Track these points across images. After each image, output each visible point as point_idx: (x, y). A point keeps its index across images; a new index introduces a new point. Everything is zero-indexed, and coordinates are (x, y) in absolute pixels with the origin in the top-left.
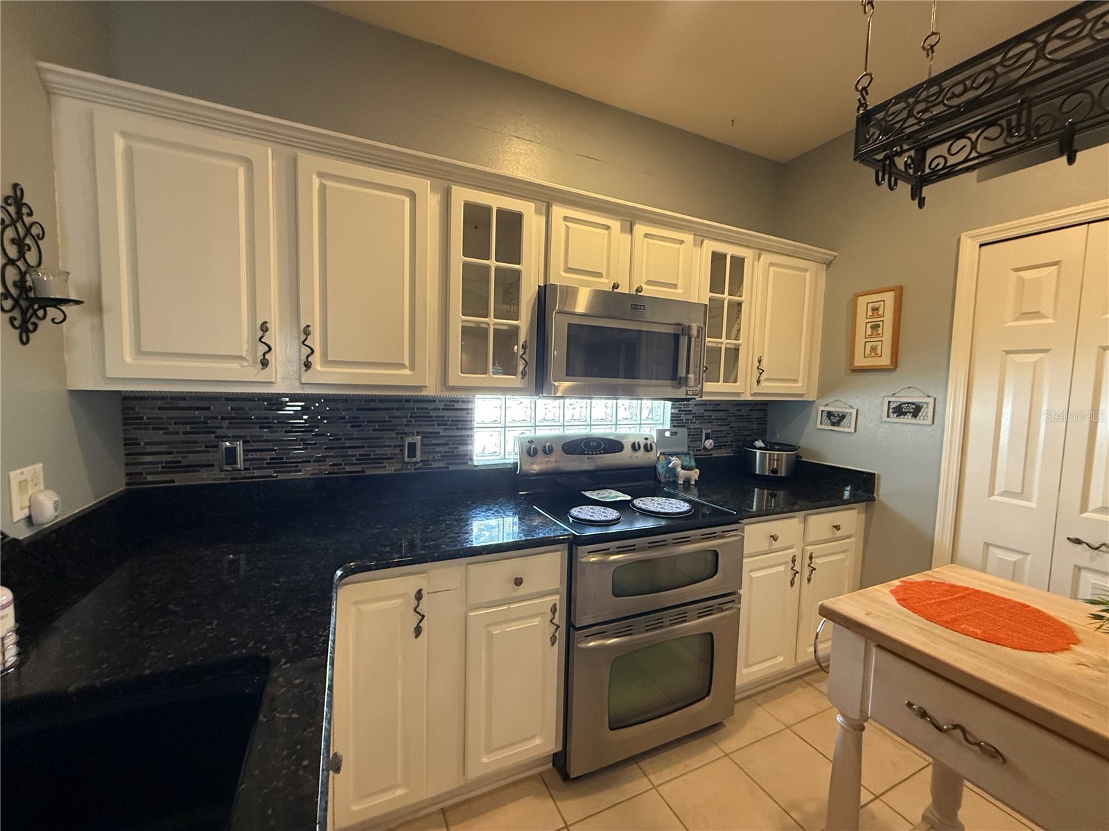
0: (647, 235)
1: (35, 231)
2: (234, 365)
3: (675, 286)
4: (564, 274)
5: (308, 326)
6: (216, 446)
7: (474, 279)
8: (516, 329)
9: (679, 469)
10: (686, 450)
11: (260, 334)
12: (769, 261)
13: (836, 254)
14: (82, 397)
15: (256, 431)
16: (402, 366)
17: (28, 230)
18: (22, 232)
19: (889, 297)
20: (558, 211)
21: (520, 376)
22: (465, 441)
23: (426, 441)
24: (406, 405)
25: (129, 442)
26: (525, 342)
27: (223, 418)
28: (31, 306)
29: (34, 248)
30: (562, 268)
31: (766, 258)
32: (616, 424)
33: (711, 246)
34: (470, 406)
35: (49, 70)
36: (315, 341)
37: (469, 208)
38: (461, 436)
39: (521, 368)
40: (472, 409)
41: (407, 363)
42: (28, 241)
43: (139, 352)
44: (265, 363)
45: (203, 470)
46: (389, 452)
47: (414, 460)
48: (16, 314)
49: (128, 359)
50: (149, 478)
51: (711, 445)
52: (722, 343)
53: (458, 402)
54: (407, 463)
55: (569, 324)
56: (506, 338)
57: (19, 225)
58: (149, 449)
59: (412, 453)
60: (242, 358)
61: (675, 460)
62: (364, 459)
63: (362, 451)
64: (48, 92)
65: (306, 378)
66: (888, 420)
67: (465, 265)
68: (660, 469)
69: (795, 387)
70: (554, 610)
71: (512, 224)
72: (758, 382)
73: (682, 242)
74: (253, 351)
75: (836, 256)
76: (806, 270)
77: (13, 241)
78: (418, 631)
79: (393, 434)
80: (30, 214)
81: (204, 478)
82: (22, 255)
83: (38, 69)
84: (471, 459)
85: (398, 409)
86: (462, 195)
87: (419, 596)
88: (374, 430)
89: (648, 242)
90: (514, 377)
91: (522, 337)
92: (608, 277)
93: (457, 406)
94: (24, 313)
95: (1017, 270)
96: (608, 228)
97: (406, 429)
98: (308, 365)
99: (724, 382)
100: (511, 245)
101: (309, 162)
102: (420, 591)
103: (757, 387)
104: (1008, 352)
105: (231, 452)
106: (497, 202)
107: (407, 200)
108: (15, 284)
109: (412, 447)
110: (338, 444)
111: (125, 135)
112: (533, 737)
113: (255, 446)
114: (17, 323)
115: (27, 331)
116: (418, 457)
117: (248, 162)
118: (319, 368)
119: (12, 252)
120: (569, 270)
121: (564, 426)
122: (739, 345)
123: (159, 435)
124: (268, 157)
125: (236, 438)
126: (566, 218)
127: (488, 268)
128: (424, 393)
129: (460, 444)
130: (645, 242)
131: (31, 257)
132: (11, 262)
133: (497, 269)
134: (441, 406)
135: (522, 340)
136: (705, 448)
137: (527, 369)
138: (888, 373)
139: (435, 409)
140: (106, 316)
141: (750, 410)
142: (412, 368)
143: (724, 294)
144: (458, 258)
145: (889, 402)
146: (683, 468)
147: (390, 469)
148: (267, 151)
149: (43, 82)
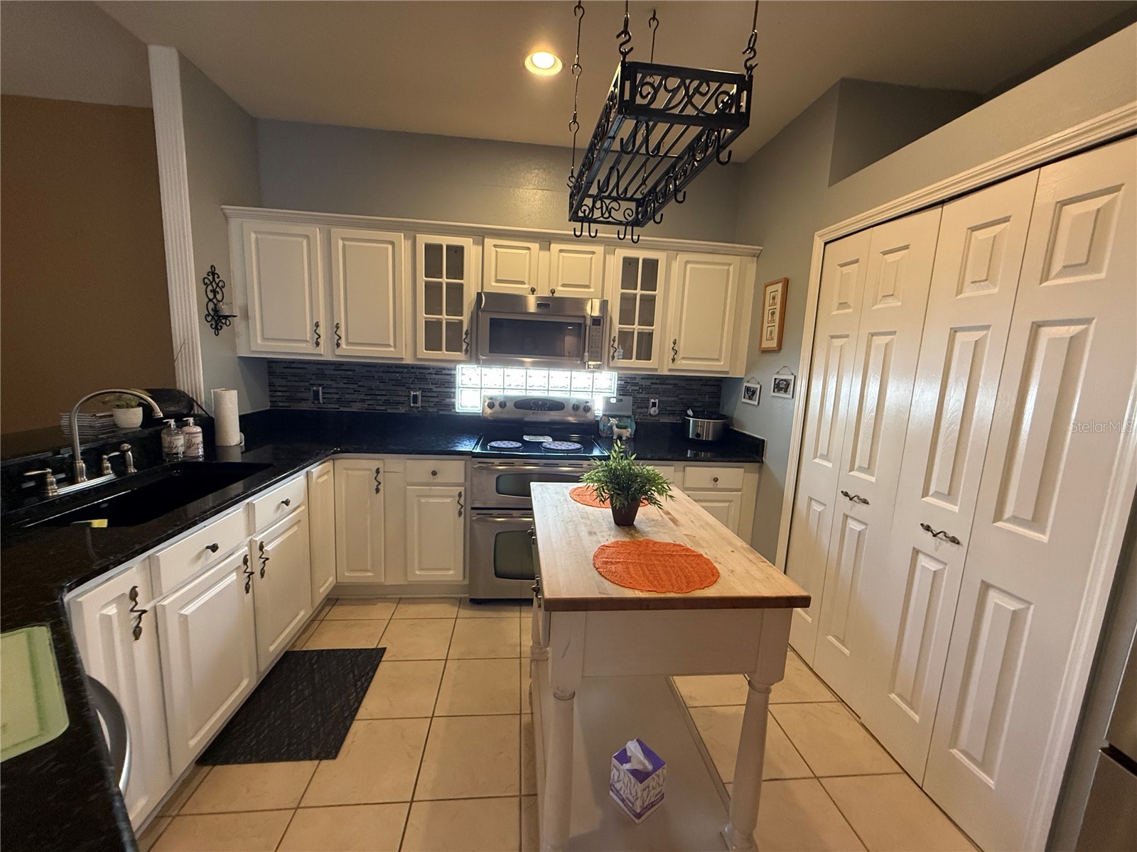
0: (561, 251)
1: (221, 284)
2: (304, 345)
3: (588, 287)
4: (494, 284)
5: (338, 324)
6: (310, 389)
7: (432, 291)
8: (461, 322)
9: (614, 427)
10: (630, 413)
11: (315, 328)
12: (685, 260)
13: (761, 248)
14: (244, 360)
15: (329, 382)
16: (389, 346)
17: (217, 285)
18: (215, 285)
19: (779, 287)
20: (489, 242)
21: (464, 352)
22: (452, 396)
23: (424, 394)
24: (412, 370)
25: (271, 385)
26: (467, 330)
27: (313, 374)
28: (219, 318)
29: (220, 292)
30: (493, 278)
31: (682, 257)
32: (570, 391)
33: (622, 253)
34: (453, 372)
35: (227, 209)
36: (342, 332)
37: (429, 248)
38: (448, 392)
39: (464, 347)
40: (454, 375)
41: (392, 344)
42: (218, 289)
43: (264, 339)
44: (318, 344)
45: (303, 402)
46: (402, 399)
47: (417, 405)
48: (213, 322)
49: (259, 342)
50: (280, 404)
51: (655, 411)
52: (634, 329)
53: (445, 369)
54: (413, 407)
55: (491, 319)
56: (455, 327)
57: (214, 284)
58: (279, 389)
59: (415, 401)
60: (306, 341)
61: (613, 421)
62: (387, 402)
63: (386, 398)
64: (226, 217)
65: (338, 352)
66: (775, 394)
67: (427, 284)
68: (601, 427)
69: (719, 365)
70: (460, 495)
71: (457, 253)
72: (673, 360)
73: (593, 253)
74: (312, 338)
75: (761, 250)
76: (730, 265)
77: (211, 291)
78: (377, 490)
79: (404, 388)
80: (218, 277)
81: (304, 406)
82: (215, 296)
83: (222, 209)
84: (454, 408)
85: (407, 373)
86: (424, 239)
87: (378, 471)
88: (393, 385)
89: (563, 256)
90: (459, 353)
91: (465, 328)
92: (529, 284)
93: (444, 372)
94: (216, 322)
95: (842, 266)
96: (529, 249)
97: (412, 386)
98: (338, 345)
99: (637, 359)
100: (457, 269)
101: (337, 232)
102: (378, 469)
103: (672, 365)
104: (833, 337)
105: (316, 393)
106: (445, 241)
107: (390, 247)
108: (212, 310)
109: (415, 397)
110: (371, 392)
111: (255, 232)
112: (449, 569)
113: (328, 391)
114: (213, 327)
115: (218, 329)
116: (419, 404)
117: (307, 237)
118: (344, 346)
119: (211, 296)
120: (498, 281)
121: (526, 389)
122: (653, 330)
123: (283, 382)
124: (317, 233)
125: (320, 385)
126: (495, 246)
127: (441, 284)
128: (404, 362)
129: (447, 398)
130: (561, 256)
131: (219, 297)
132: (210, 300)
133: (447, 284)
134: (434, 372)
135: (464, 330)
136: (650, 414)
137: (468, 348)
138: (775, 354)
139: (430, 373)
140: (250, 321)
141: (702, 385)
142: (395, 347)
143: (636, 289)
144: (422, 279)
145: (775, 379)
146: (617, 427)
147: (402, 410)
148: (316, 231)
149: (224, 213)
